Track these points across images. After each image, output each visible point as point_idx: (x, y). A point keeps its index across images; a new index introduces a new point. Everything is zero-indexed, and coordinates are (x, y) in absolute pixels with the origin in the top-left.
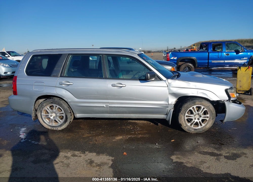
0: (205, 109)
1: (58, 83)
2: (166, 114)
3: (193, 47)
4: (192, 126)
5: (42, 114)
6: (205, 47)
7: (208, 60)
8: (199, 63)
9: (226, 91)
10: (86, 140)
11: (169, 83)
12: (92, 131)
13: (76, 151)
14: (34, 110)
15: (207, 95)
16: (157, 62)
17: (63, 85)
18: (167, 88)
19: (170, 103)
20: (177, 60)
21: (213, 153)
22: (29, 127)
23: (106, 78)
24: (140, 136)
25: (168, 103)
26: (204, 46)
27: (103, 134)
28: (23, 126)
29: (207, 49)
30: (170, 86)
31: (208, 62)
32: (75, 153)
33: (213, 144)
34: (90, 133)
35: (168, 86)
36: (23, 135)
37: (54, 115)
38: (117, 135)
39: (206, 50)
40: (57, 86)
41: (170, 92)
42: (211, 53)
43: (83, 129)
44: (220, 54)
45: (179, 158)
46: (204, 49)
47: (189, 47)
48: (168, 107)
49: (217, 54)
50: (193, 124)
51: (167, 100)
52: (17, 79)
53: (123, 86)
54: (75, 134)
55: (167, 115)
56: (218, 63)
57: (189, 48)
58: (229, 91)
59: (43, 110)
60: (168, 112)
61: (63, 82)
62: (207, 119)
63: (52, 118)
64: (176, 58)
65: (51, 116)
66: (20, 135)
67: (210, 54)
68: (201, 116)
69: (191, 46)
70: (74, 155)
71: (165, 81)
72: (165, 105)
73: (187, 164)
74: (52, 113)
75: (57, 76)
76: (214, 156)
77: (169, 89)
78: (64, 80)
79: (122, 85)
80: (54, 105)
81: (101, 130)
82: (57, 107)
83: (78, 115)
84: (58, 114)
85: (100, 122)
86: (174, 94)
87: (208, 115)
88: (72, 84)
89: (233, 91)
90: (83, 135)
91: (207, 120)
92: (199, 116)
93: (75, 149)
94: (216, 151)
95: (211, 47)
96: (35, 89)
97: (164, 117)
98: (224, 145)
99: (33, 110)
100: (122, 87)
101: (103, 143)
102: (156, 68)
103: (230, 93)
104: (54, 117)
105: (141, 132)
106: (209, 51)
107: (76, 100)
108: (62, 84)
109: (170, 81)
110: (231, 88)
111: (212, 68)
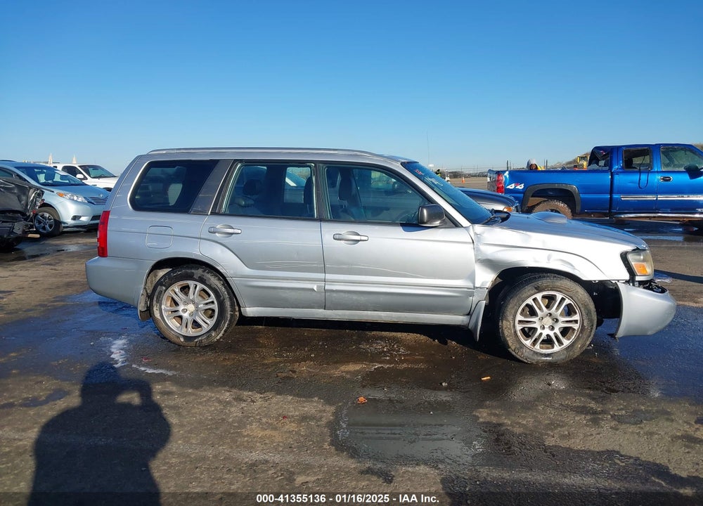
0: (567, 301)
1: (206, 229)
2: (468, 314)
3: (581, 162)
4: (538, 346)
5: (163, 307)
6: (604, 157)
7: (611, 192)
8: (584, 202)
9: (624, 257)
10: (270, 370)
11: (476, 234)
12: (287, 351)
13: (245, 390)
14: (145, 294)
15: (572, 265)
16: (462, 191)
17: (217, 234)
18: (472, 245)
19: (477, 285)
20: (523, 192)
21: (584, 407)
22: (133, 338)
23: (321, 220)
24: (405, 365)
25: (474, 283)
26: (601, 156)
27: (311, 359)
28: (118, 335)
29: (609, 165)
30: (478, 241)
31: (611, 198)
32: (241, 394)
33: (590, 388)
34: (281, 356)
35: (473, 242)
36: (118, 354)
37: (191, 307)
38: (347, 362)
39: (605, 165)
40: (202, 236)
41: (480, 258)
42: (618, 173)
43: (265, 347)
44: (644, 177)
45: (495, 415)
46: (602, 163)
47: (570, 163)
48: (472, 295)
49: (635, 177)
50: (540, 342)
51: (472, 277)
52: (110, 217)
53: (361, 240)
54: (244, 357)
55: (471, 315)
56: (638, 201)
57: (568, 166)
58: (630, 257)
59: (165, 297)
60: (473, 309)
61: (218, 227)
62: (576, 326)
63: (186, 315)
64: (523, 187)
65: (184, 310)
66: (112, 353)
67: (616, 177)
68: (557, 321)
69: (575, 161)
70: (239, 399)
71: (466, 228)
72: (466, 290)
73: (513, 427)
74: (186, 303)
75: (203, 213)
76: (586, 414)
77: (477, 250)
78: (220, 223)
79: (357, 238)
80: (191, 283)
81: (309, 351)
82: (198, 288)
83: (250, 311)
84: (202, 305)
85: (306, 332)
86: (489, 263)
87: (577, 317)
88: (240, 231)
89: (642, 257)
90: (264, 358)
91: (574, 329)
92: (553, 320)
93: (243, 387)
94: (593, 405)
95: (620, 157)
96: (149, 243)
97: (463, 321)
98: (617, 392)
99: (142, 294)
100: (359, 241)
101: (311, 377)
102: (451, 202)
103: (633, 263)
104: (191, 314)
105: (406, 358)
106: (615, 167)
107: (247, 271)
108: (215, 233)
109: (479, 228)
110: (637, 251)
111: (623, 216)
